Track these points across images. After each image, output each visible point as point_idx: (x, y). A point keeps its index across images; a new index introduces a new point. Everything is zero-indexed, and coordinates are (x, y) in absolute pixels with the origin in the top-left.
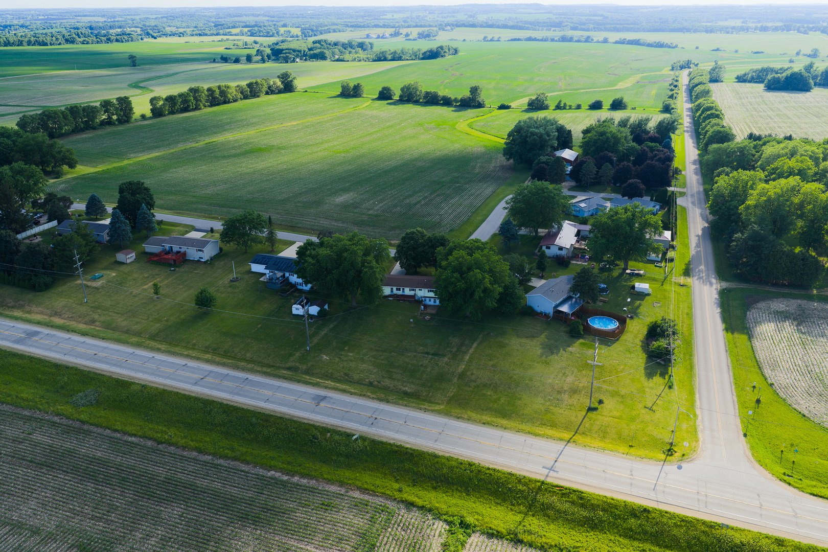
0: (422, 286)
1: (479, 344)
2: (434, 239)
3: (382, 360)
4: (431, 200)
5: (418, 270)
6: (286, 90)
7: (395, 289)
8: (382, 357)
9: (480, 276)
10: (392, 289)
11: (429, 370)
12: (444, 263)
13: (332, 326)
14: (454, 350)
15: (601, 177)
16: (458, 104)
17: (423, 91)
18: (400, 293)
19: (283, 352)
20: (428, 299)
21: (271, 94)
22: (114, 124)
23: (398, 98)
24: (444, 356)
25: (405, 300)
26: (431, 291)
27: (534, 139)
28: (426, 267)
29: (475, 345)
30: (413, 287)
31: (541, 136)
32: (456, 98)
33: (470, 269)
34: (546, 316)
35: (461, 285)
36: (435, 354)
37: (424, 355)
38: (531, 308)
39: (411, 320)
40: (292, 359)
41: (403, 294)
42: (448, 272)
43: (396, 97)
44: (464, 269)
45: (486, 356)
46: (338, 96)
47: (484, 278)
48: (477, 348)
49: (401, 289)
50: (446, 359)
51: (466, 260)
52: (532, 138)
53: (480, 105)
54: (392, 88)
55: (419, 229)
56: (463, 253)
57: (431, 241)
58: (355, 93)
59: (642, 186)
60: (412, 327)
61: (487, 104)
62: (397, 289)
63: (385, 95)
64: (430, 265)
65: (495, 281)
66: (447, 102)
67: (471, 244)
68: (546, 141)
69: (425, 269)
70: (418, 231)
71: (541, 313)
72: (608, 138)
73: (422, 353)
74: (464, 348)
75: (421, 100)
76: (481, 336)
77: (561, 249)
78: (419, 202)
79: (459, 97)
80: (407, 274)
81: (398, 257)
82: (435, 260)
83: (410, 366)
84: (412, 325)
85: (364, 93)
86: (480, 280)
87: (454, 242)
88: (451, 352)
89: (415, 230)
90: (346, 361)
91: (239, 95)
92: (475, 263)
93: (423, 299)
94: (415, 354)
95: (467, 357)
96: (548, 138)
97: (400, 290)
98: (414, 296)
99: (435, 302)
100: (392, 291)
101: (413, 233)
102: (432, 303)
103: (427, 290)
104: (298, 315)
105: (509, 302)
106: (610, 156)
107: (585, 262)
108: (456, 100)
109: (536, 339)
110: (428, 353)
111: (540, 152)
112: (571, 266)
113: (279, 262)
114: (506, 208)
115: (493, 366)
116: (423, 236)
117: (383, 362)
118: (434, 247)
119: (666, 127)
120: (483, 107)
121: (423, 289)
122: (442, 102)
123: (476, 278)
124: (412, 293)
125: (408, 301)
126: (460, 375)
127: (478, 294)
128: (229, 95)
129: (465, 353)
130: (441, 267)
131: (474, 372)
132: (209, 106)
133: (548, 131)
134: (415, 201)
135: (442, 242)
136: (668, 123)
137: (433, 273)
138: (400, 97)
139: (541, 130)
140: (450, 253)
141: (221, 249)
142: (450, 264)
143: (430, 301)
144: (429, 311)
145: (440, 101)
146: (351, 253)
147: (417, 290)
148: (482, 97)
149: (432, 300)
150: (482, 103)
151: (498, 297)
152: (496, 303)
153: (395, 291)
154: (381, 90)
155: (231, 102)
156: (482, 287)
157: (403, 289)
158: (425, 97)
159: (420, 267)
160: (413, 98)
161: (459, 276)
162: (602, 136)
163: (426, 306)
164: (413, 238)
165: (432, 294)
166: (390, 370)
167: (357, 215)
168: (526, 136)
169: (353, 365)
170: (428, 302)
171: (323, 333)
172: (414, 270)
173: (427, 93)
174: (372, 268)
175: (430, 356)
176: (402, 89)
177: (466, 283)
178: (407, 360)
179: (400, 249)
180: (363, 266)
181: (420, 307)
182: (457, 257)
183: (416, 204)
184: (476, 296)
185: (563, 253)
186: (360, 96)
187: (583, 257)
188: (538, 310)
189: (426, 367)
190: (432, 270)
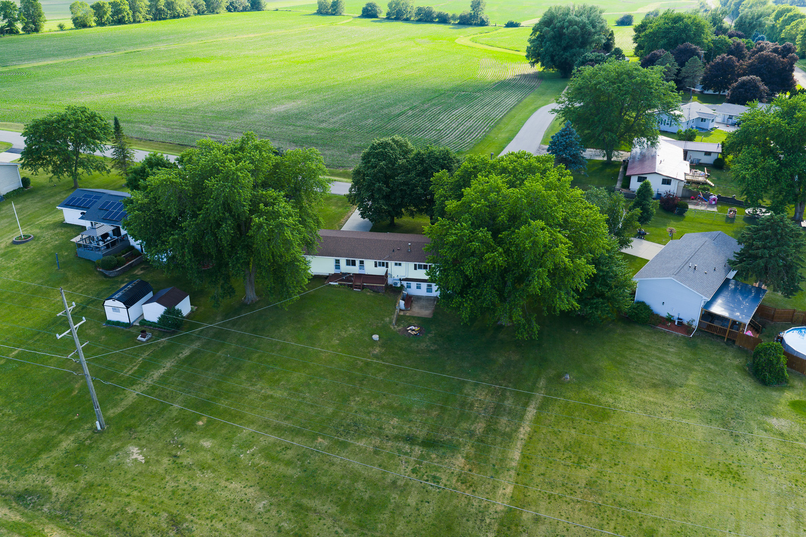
0: (401, 256)
1: (541, 408)
2: (429, 157)
3: (289, 463)
4: (424, 111)
5: (396, 220)
6: (253, 8)
7: (343, 261)
8: (290, 454)
9: (544, 237)
10: (337, 262)
11: (412, 500)
12: (451, 205)
13: (186, 352)
14: (480, 427)
15: (684, 78)
16: (457, 22)
17: (415, 7)
18: (355, 270)
19: (29, 437)
20: (414, 285)
21: (235, 11)
22: (17, 32)
23: (385, 17)
24: (454, 448)
25: (363, 287)
26: (420, 267)
27: (575, 30)
28: (412, 214)
29: (531, 412)
30: (383, 257)
31: (583, 27)
32: (454, 15)
33: (515, 219)
34: (682, 326)
35: (496, 258)
36: (430, 444)
37: (401, 444)
38: (643, 307)
39: (376, 337)
40: (44, 460)
41: (362, 272)
42: (464, 227)
43: (383, 15)
44: (502, 217)
45: (566, 449)
46: (315, 14)
47: (555, 242)
48: (537, 420)
49: (357, 263)
50: (459, 461)
51: (505, 197)
52: (571, 29)
53: (483, 23)
54: (378, 4)
55: (397, 137)
56: (497, 180)
57: (422, 161)
58: (334, 10)
59: (763, 87)
60: (376, 357)
61: (492, 22)
62: (348, 263)
63: (369, 13)
64: (420, 211)
65: (577, 249)
66: (443, 20)
67: (512, 162)
68: (590, 34)
69: (410, 219)
70: (396, 142)
71: (669, 319)
72: (686, 25)
73: (396, 438)
74: (504, 420)
75: (412, 19)
76: (542, 383)
77: (667, 181)
78: (403, 113)
79: (458, 14)
80: (374, 230)
81: (355, 195)
82: (432, 202)
83: (360, 485)
84: (377, 350)
85: (345, 11)
86: (545, 246)
87: (471, 160)
88: (471, 434)
89: (388, 139)
90: (189, 467)
91: (193, 10)
92: (530, 204)
93: (405, 283)
94: (377, 441)
95: (515, 454)
96: (593, 30)
97: (354, 264)
98: (383, 278)
99: (429, 289)
100: (337, 266)
101: (385, 145)
102: (423, 292)
103: (411, 265)
104: (118, 323)
105: (602, 295)
106: (695, 49)
107: (711, 205)
108: (454, 17)
109: (679, 390)
110: (410, 439)
111: (582, 50)
112: (687, 214)
113: (113, 203)
114: (557, 111)
115: (590, 484)
116: (406, 153)
117: (290, 471)
118: (426, 173)
119: (750, 24)
120: (486, 25)
121: (403, 263)
122: (437, 20)
123: (534, 243)
124: (380, 271)
125: (371, 288)
126: (502, 524)
127: (540, 281)
128: (178, 8)
129: (509, 437)
130: (443, 214)
131: (543, 514)
132: (152, 20)
133: (593, 20)
134: (397, 112)
135: (445, 162)
136: (753, 18)
137: (426, 228)
138: (388, 14)
139: (584, 18)
140: (466, 180)
141: (25, 181)
142: (467, 206)
143: (419, 287)
144: (417, 311)
145: (436, 18)
146: (226, 179)
147: (391, 264)
148: (485, 14)
149: (424, 286)
150: (485, 20)
151: (583, 286)
152: (579, 301)
153: (345, 268)
154: (365, 6)
155: (182, 17)
156: (550, 265)
157: (362, 262)
158: (418, 14)
159: (400, 215)
160: (402, 15)
161: (489, 235)
162: (675, 23)
163: (409, 300)
164: (384, 156)
165: (422, 274)
166: (305, 501)
167: (299, 129)
168: (562, 27)
169: (202, 481)
170: (413, 290)
171: (157, 374)
172: (388, 222)
173: (420, 9)
174: (276, 215)
175: (418, 450)
176: (390, 5)
177: (507, 252)
178: (356, 464)
179: (358, 178)
180: (254, 210)
181: (396, 302)
182: (482, 191)
183: (399, 115)
184: (535, 286)
185: (673, 189)
186: (340, 14)
187: (706, 197)
188: (662, 311)
189: (404, 490)
190: (424, 221)
